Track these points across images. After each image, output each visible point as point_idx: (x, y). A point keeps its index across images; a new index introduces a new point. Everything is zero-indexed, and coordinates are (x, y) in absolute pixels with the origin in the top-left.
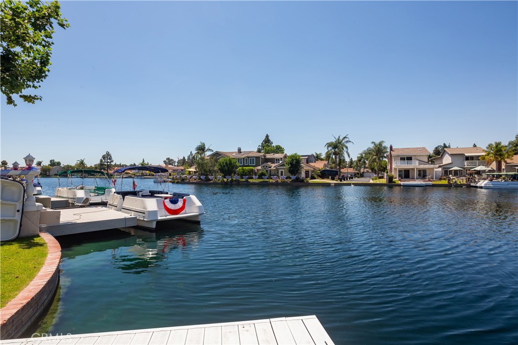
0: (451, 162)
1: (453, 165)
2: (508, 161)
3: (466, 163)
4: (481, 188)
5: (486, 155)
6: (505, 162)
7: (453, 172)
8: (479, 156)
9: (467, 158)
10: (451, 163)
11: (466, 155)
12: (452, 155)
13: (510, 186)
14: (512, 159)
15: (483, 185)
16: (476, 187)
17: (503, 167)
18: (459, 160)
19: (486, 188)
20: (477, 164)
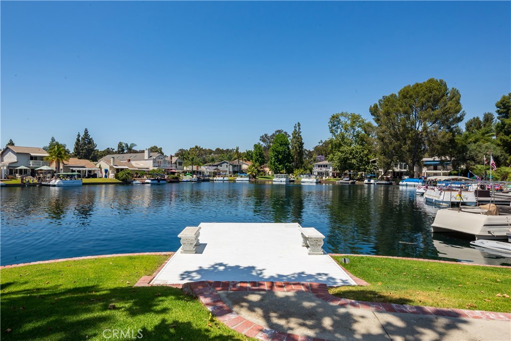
0: (16, 160)
1: (18, 163)
2: (65, 162)
3: (31, 162)
4: (54, 186)
5: (49, 157)
6: (63, 163)
7: (18, 171)
8: (44, 157)
9: (32, 158)
10: (16, 162)
11: (32, 154)
12: (17, 154)
13: (75, 183)
14: (68, 161)
15: (56, 184)
16: (49, 186)
17: (61, 167)
18: (25, 159)
19: (58, 186)
20: (41, 164)
